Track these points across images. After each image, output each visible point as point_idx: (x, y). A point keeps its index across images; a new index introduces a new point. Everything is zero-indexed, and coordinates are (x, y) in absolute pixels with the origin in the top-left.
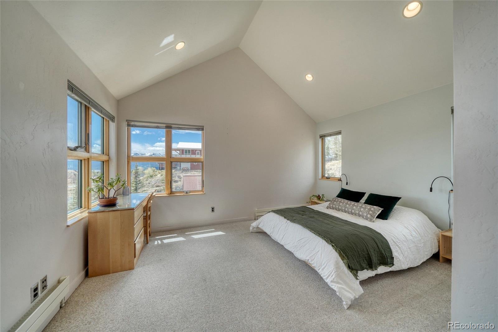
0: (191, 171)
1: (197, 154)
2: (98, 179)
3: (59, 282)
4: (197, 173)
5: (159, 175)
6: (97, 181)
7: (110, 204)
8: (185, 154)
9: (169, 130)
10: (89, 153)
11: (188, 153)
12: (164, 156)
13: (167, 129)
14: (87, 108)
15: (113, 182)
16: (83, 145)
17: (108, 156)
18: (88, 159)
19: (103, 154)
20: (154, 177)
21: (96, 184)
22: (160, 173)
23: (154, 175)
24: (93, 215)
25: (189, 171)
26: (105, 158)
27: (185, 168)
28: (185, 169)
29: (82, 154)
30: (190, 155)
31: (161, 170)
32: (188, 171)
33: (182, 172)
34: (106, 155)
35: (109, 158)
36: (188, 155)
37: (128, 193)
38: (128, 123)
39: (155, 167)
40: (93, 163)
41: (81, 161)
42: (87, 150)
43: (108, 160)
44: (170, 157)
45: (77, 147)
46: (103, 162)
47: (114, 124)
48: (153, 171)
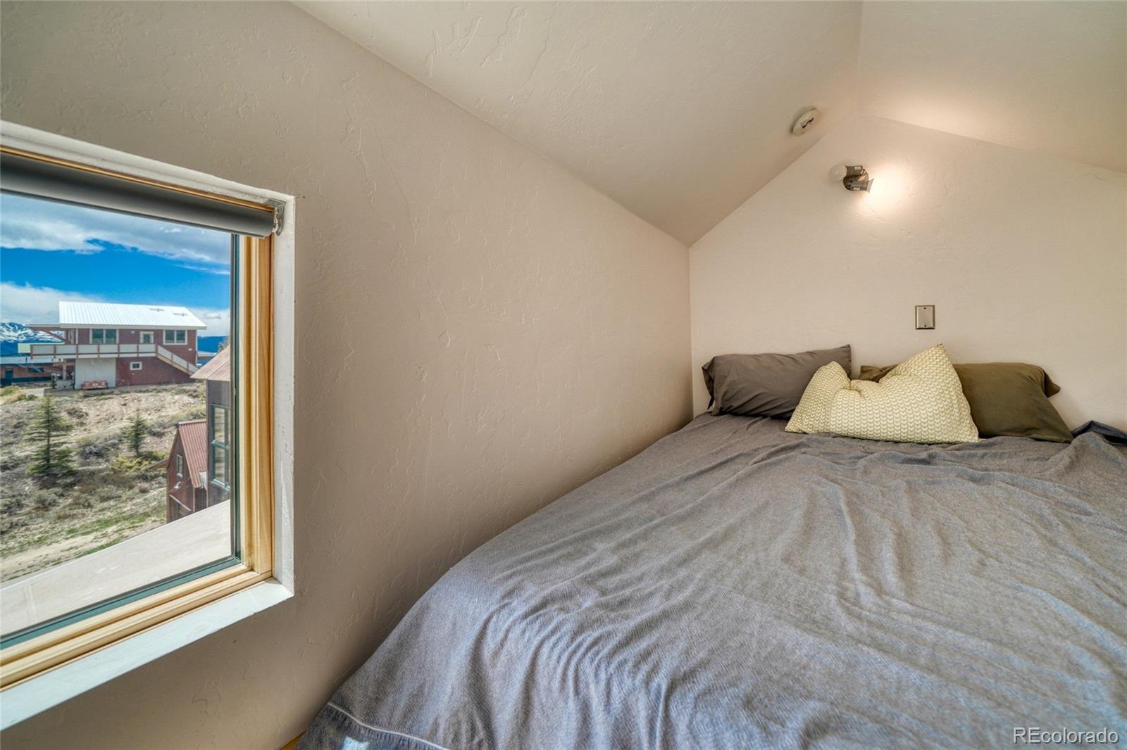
0: (122, 392)
1: (142, 341)
4: (146, 394)
8: (94, 343)
11: (104, 339)
25: (112, 393)
27: (95, 382)
28: (95, 385)
30: (116, 346)
32: (107, 391)
33: (86, 396)
36: (108, 343)
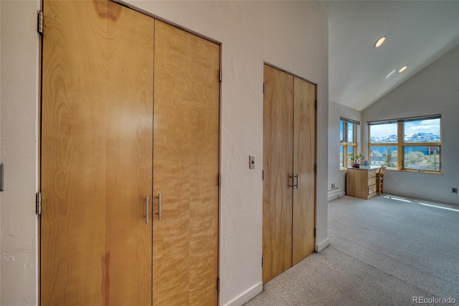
2: (351, 155)
3: (337, 188)
5: (425, 162)
6: (350, 155)
7: (356, 166)
9: (400, 123)
10: (347, 142)
12: (397, 142)
13: (398, 123)
14: (346, 124)
15: (358, 157)
16: (345, 140)
17: (356, 143)
18: (347, 145)
19: (354, 142)
20: (417, 163)
21: (350, 157)
22: (427, 159)
23: (416, 161)
24: (349, 169)
26: (354, 144)
29: (344, 143)
31: (430, 155)
34: (355, 143)
35: (357, 144)
37: (367, 165)
38: (368, 123)
39: (421, 151)
40: (348, 147)
41: (344, 146)
42: (346, 141)
43: (356, 146)
44: (402, 143)
45: (343, 141)
46: (354, 147)
47: (360, 126)
48: (418, 155)
